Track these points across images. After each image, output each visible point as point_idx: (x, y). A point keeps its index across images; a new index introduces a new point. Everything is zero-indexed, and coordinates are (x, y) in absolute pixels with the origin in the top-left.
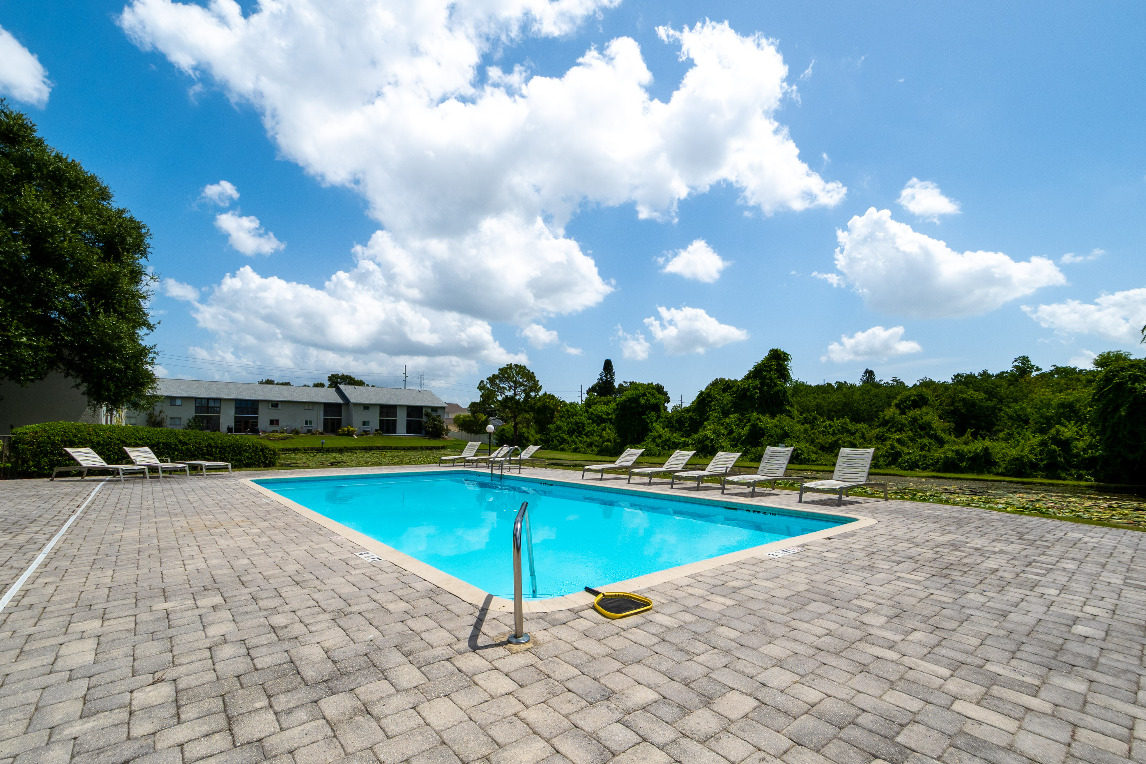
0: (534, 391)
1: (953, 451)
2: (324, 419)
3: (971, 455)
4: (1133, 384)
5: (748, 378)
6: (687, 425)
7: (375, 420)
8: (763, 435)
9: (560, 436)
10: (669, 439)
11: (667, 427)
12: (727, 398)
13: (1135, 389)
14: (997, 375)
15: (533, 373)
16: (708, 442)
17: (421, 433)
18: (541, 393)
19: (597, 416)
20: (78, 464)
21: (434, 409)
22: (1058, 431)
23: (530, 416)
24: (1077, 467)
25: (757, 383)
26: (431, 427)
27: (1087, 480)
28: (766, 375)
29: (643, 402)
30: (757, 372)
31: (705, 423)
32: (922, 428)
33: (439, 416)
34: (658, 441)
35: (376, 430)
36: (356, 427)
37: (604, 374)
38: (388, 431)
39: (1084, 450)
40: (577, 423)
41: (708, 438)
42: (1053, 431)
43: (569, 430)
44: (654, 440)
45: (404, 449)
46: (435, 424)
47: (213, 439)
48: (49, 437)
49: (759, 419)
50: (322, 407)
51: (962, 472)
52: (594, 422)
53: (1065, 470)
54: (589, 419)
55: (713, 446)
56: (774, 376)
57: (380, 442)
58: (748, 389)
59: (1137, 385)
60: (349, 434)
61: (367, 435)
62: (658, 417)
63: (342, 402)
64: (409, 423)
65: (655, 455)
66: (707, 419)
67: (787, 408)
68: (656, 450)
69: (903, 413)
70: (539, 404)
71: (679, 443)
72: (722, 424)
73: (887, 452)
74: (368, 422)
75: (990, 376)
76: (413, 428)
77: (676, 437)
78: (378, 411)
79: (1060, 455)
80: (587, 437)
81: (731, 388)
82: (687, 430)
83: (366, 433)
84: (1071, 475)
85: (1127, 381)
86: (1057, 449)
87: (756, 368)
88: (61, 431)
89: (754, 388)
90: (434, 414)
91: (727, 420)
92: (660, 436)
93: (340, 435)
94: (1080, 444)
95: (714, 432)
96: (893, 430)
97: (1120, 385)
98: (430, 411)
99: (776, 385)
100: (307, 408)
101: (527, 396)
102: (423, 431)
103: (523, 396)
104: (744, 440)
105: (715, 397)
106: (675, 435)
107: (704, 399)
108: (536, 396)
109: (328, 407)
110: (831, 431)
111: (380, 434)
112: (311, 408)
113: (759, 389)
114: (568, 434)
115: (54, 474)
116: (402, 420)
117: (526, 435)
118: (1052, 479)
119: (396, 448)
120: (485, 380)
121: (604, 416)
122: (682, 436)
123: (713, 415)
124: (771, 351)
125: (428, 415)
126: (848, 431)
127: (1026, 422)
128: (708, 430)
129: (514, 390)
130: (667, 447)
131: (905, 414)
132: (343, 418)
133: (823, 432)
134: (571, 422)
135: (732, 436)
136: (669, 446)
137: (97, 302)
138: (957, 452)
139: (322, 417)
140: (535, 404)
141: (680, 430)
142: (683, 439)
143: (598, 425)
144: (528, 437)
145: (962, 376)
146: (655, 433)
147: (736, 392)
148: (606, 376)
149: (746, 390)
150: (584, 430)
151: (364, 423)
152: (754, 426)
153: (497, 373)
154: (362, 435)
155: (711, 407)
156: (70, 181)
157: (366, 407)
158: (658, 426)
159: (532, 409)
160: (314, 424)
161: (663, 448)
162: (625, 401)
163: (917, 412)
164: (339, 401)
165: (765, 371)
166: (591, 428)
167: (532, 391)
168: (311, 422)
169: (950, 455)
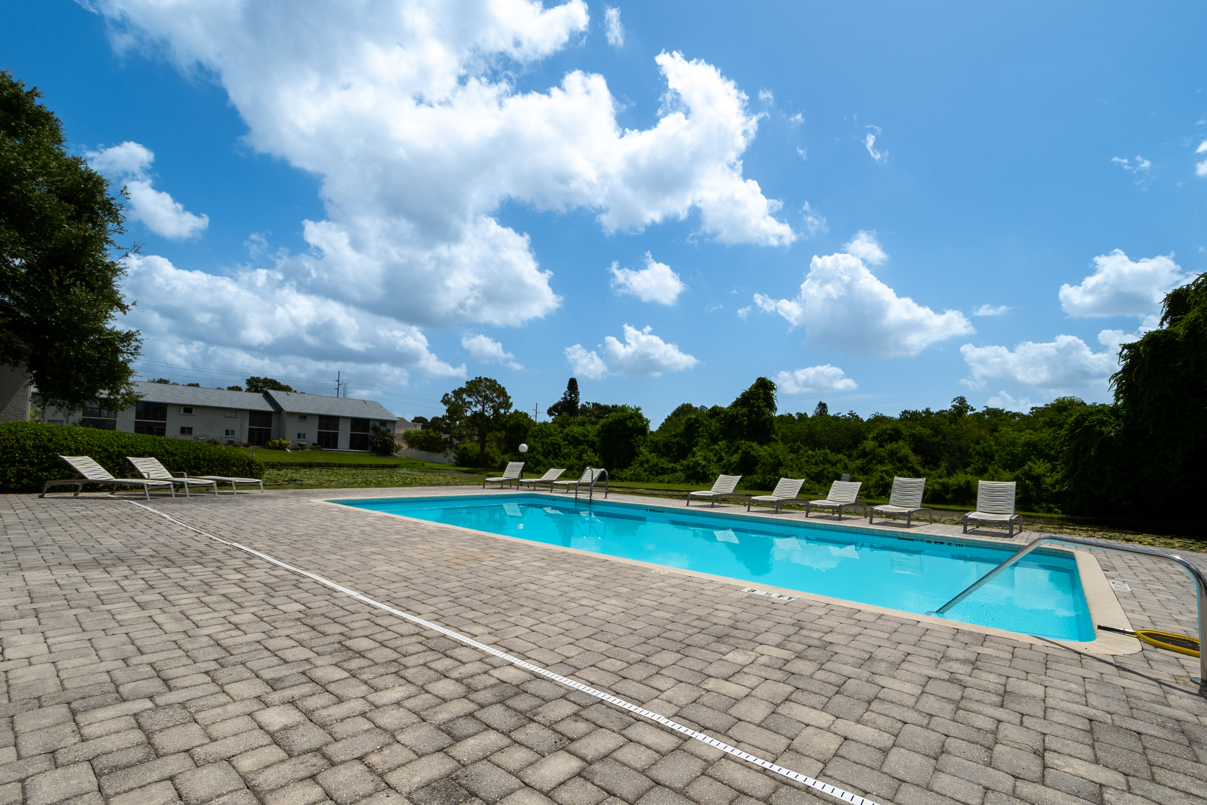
0: (504, 408)
1: (939, 483)
2: (250, 429)
3: (955, 487)
4: (1100, 427)
5: (736, 404)
6: (674, 450)
7: (312, 434)
8: (756, 463)
9: (535, 458)
10: (657, 465)
11: (654, 452)
12: (714, 424)
13: (1103, 432)
14: (937, 413)
15: (504, 388)
16: (699, 469)
17: (367, 449)
18: (512, 410)
19: (573, 437)
20: (83, 477)
21: (384, 422)
22: (1031, 468)
23: (501, 434)
24: (1047, 501)
25: (745, 410)
26: (381, 443)
27: (1056, 513)
28: (754, 404)
29: (630, 425)
30: (745, 400)
31: (694, 449)
32: (900, 460)
33: (389, 431)
34: (646, 466)
35: (314, 444)
36: (290, 439)
37: (568, 394)
38: (327, 446)
39: (1053, 486)
40: (552, 444)
41: (699, 465)
42: (1026, 467)
43: (544, 451)
44: (641, 465)
45: (350, 466)
46: (385, 440)
47: (201, 450)
48: (18, 441)
49: (751, 447)
50: (248, 414)
51: (948, 504)
52: (570, 443)
53: (1037, 503)
54: (565, 440)
55: (704, 473)
56: (762, 404)
57: (320, 457)
58: (737, 417)
59: (1103, 429)
60: (281, 447)
61: (303, 449)
62: (645, 441)
63: (272, 410)
64: (353, 437)
65: (643, 480)
66: (696, 445)
67: (774, 436)
68: (644, 475)
69: (881, 446)
70: (512, 422)
71: (667, 469)
72: (712, 451)
73: (877, 482)
74: (304, 435)
75: (932, 414)
76: (357, 443)
77: (664, 463)
78: (316, 422)
79: (1032, 490)
80: (565, 459)
81: (718, 414)
82: (674, 456)
83: (302, 447)
84: (1042, 507)
85: (1096, 425)
86: (1031, 484)
87: (743, 395)
88: (32, 434)
89: (743, 416)
90: (383, 429)
91: (716, 447)
92: (648, 461)
93: (270, 448)
94: (1049, 480)
95: (705, 459)
96: (874, 462)
97: (1090, 428)
98: (378, 424)
99: (763, 413)
100: (228, 415)
101: (496, 411)
102: (370, 447)
103: (492, 412)
104: (735, 467)
105: (703, 423)
106: (663, 460)
107: (692, 424)
108: (505, 413)
109: (255, 415)
110: (813, 460)
111: (318, 449)
112: (233, 415)
113: (747, 416)
114: (543, 455)
115: (45, 489)
116: (344, 434)
117: (492, 455)
118: (1027, 511)
119: (341, 466)
120: (450, 393)
121: (581, 438)
122: (670, 462)
123: (702, 441)
124: (759, 379)
125: (375, 429)
126: (829, 462)
127: (992, 458)
128: (699, 456)
129: (483, 406)
130: (654, 473)
131: (883, 447)
132: (274, 428)
133: (807, 461)
134: (547, 443)
135: (722, 463)
136: (657, 471)
137: (66, 273)
138: (943, 485)
139: (247, 427)
140: (507, 421)
141: (667, 455)
142: (671, 465)
143: (575, 447)
144: (493, 458)
145: (909, 413)
146: (642, 458)
147: (724, 419)
148: (570, 396)
149: (734, 417)
150: (560, 451)
151: (299, 436)
152: (746, 454)
153: (464, 386)
154: (297, 449)
155: (699, 433)
156: (27, 114)
157: (303, 417)
158: (645, 451)
159: (503, 427)
160: (237, 435)
161: (651, 473)
162: (611, 423)
163: (893, 446)
164: (269, 408)
165: (753, 399)
166: (567, 450)
167: (501, 407)
168: (233, 432)
169: (937, 487)
